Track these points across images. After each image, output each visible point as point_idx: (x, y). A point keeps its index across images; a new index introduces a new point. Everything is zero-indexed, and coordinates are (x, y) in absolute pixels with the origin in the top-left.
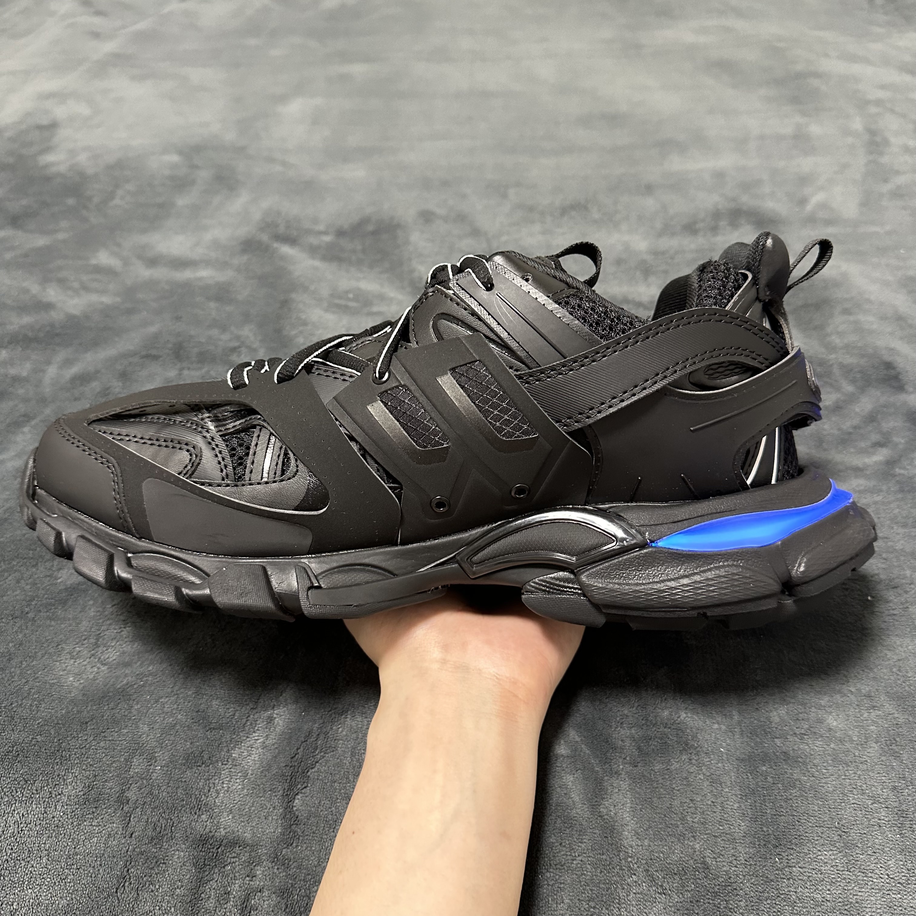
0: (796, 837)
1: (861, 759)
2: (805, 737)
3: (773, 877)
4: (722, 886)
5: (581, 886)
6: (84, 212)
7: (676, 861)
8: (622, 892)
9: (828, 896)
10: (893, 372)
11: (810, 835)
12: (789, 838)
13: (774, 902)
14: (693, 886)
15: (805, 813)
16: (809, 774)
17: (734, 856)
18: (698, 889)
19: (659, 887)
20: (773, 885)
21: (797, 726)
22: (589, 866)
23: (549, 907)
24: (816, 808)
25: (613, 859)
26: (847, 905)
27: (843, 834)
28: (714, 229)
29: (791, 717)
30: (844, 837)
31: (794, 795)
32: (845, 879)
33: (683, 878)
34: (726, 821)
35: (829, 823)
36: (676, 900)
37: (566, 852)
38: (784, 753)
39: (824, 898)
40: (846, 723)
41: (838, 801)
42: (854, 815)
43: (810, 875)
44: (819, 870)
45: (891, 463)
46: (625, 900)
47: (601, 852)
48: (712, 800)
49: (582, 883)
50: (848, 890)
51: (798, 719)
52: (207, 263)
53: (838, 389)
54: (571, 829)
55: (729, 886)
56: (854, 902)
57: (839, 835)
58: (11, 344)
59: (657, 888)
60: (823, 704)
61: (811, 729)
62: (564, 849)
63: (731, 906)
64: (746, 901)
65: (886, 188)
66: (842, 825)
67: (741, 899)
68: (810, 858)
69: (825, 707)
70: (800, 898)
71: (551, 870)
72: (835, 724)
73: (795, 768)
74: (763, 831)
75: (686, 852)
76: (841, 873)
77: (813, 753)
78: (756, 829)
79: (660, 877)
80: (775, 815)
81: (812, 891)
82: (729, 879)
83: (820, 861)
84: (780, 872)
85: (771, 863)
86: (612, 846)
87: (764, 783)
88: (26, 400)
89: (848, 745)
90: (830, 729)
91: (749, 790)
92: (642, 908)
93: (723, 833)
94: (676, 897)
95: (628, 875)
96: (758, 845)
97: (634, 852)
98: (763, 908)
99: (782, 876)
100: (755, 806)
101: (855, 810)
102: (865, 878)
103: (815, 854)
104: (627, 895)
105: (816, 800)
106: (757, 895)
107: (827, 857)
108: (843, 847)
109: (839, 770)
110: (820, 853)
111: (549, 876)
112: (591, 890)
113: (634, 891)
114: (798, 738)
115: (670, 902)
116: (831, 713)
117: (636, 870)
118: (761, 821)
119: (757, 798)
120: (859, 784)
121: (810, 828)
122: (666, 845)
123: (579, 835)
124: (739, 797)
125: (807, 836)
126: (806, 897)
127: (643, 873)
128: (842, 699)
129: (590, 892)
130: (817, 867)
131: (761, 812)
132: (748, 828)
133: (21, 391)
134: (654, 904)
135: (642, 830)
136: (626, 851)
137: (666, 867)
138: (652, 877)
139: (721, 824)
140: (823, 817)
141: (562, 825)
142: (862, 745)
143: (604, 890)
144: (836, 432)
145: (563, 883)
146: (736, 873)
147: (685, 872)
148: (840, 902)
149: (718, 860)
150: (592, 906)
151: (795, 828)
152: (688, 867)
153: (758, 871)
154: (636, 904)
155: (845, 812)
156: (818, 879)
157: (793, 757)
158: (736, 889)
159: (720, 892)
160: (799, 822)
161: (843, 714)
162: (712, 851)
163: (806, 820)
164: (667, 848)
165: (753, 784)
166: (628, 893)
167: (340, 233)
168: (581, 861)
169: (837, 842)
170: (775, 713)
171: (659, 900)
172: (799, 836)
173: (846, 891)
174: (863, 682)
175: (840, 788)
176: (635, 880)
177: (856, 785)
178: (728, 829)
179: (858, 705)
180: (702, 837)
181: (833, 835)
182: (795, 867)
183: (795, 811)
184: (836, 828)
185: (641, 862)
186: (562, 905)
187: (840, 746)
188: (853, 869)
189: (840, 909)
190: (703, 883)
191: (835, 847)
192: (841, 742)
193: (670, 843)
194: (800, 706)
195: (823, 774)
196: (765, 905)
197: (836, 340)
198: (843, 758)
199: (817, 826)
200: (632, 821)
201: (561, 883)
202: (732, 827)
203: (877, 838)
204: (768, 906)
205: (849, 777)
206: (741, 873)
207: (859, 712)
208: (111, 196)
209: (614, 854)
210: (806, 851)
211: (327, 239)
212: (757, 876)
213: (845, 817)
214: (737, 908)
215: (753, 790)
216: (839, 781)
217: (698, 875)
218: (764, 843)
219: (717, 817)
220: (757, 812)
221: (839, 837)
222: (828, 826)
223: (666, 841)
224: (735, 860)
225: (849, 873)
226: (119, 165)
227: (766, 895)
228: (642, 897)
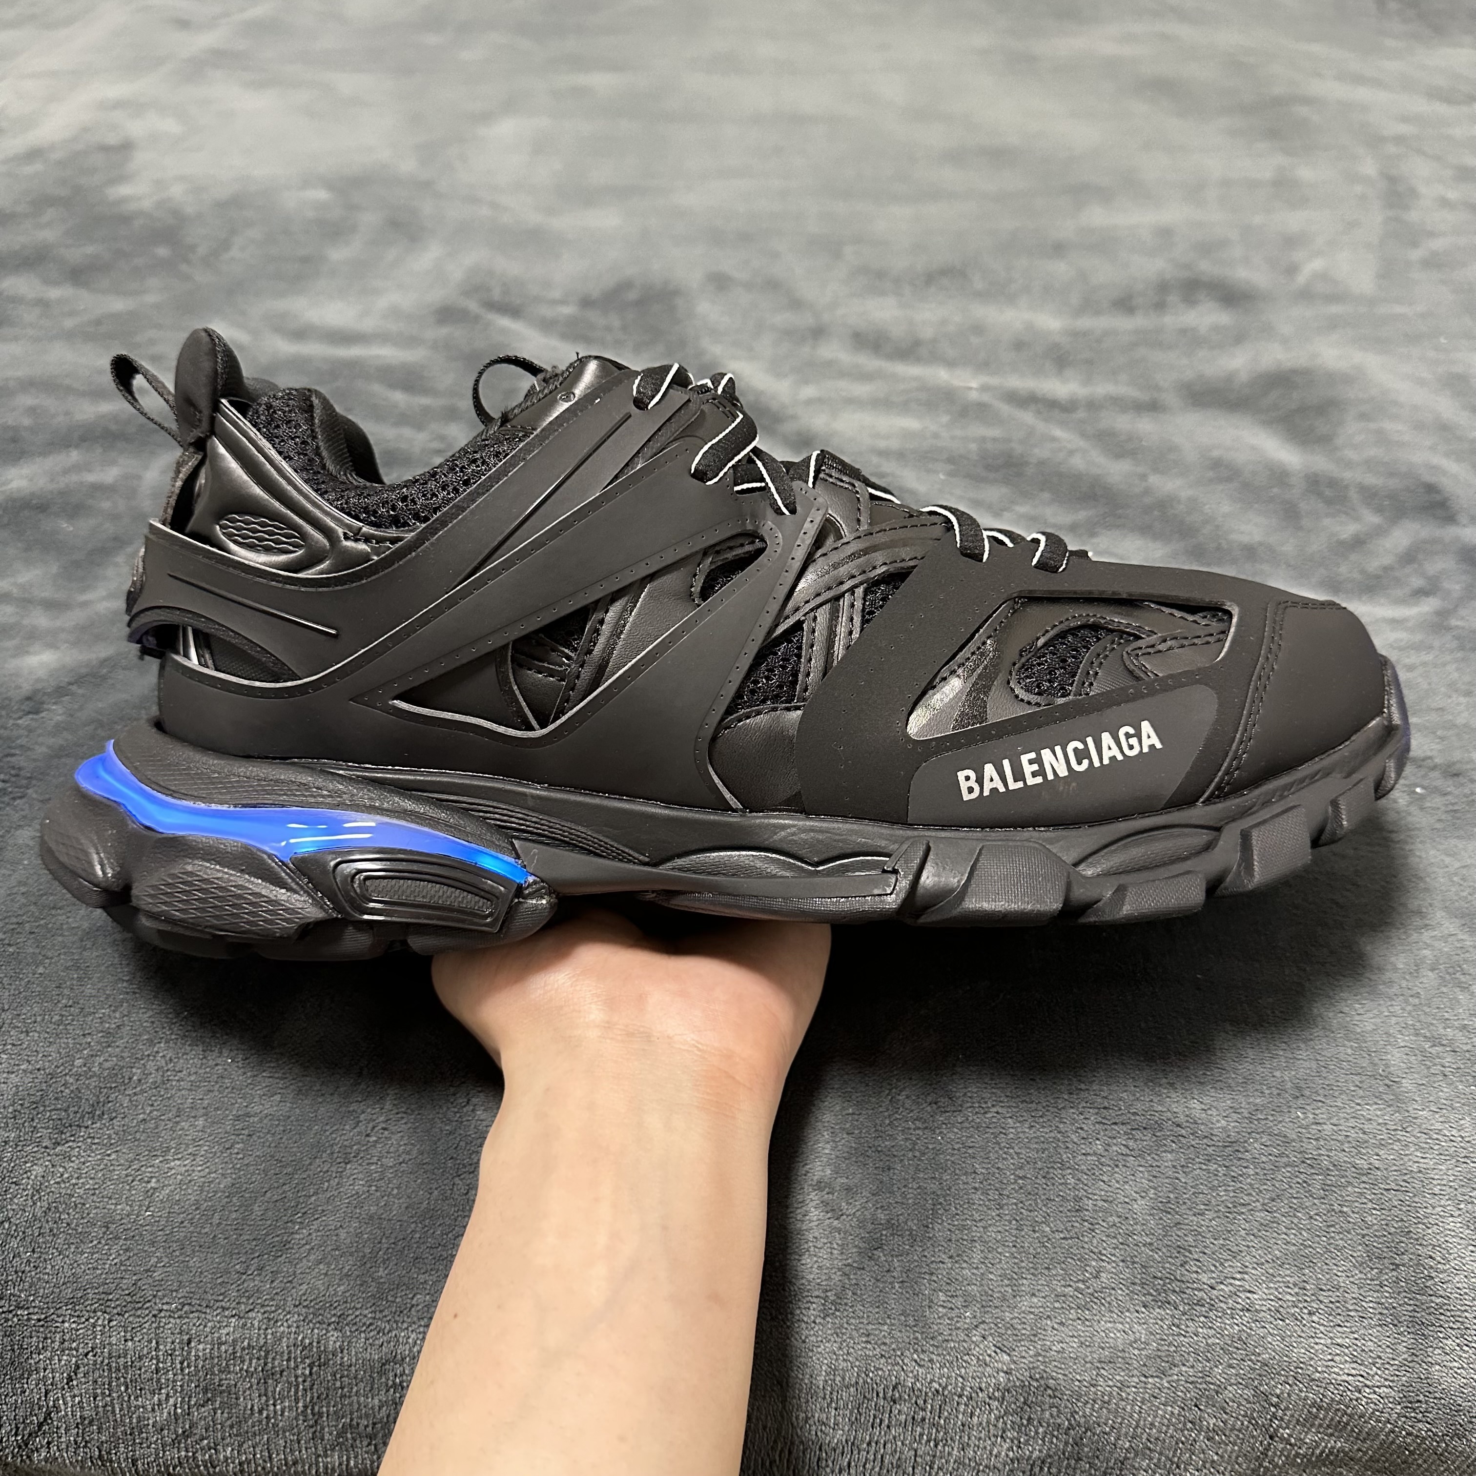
3: (1295, 1137)
6: (184, 267)
10: (1438, 498)
24: (1349, 1051)
28: (1160, 306)
45: (1443, 614)
49: (1002, 1145)
52: (383, 338)
53: (1357, 519)
58: (85, 441)
63: (1233, 1174)
65: (1416, 255)
88: (115, 517)
92: (1097, 1174)
102: (1429, 1141)
103: (1353, 1107)
110: (1359, 1108)
120: (1411, 1022)
126: (1345, 1162)
133: (106, 505)
134: (1117, 1170)
142: (1411, 973)
144: (1356, 575)
167: (586, 303)
189: (1396, 1180)
197: (1351, 454)
203: (1442, 1091)
208: (225, 245)
211: (567, 310)
218: (1278, 1091)
225: (1405, 1134)
226: (236, 202)
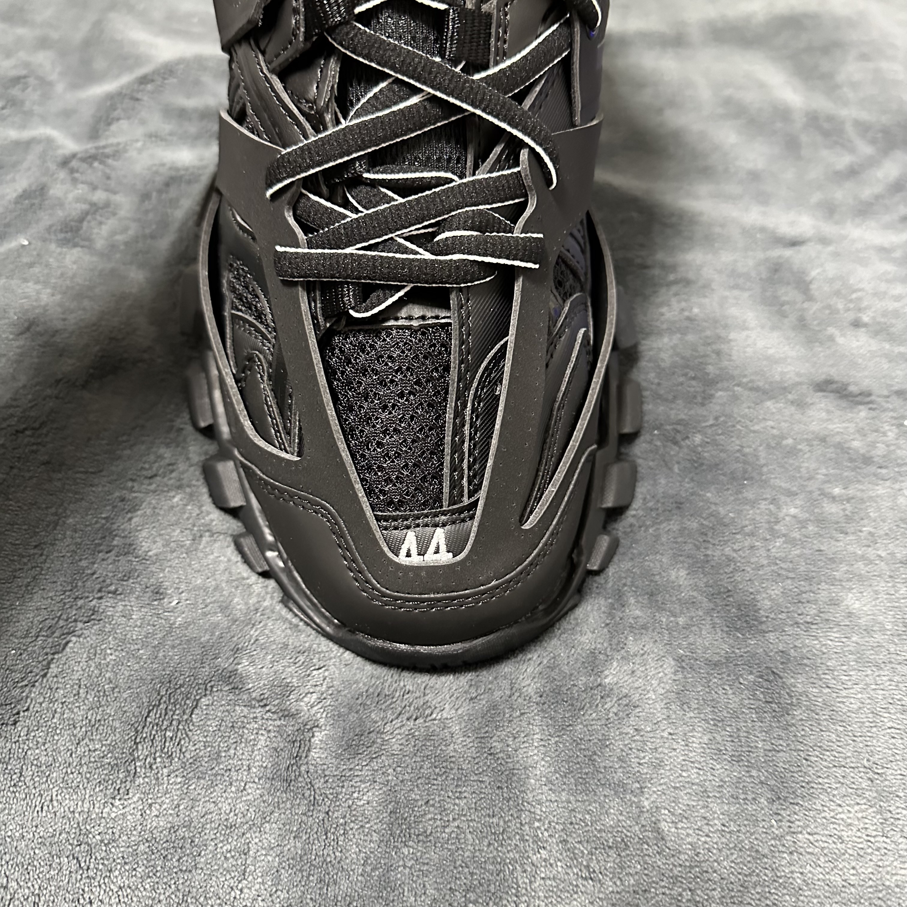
0: (804, 784)
1: (899, 658)
2: (813, 627)
3: (766, 851)
4: (685, 866)
5: (455, 867)
7: (611, 826)
8: (522, 877)
9: (852, 877)
11: (826, 781)
12: (792, 787)
13: (767, 890)
14: (639, 867)
15: (816, 745)
16: (820, 683)
17: (705, 818)
18: (646, 872)
19: (583, 868)
20: (766, 863)
21: (800, 612)
22: (469, 836)
23: (403, 901)
25: (509, 824)
26: (880, 891)
27: (876, 776)
29: (790, 598)
30: (878, 782)
31: (798, 718)
32: (878, 849)
33: (623, 854)
34: (692, 762)
35: (853, 760)
36: (611, 889)
37: (436, 814)
38: (782, 652)
39: (845, 881)
40: (874, 603)
41: (867, 724)
42: (892, 746)
43: (826, 845)
44: (840, 837)
46: (526, 890)
47: (491, 814)
48: (669, 730)
50: (883, 867)
51: (800, 602)
54: (444, 777)
55: (696, 866)
56: (893, 885)
57: (869, 779)
59: (580, 870)
60: (837, 577)
61: (821, 615)
62: (432, 809)
63: (698, 899)
64: (723, 889)
66: (874, 763)
67: (714, 886)
68: (824, 818)
69: (841, 581)
70: (810, 882)
71: (411, 843)
72: (857, 605)
73: (799, 676)
74: (751, 776)
75: (628, 813)
76: (872, 840)
77: (825, 651)
78: (740, 773)
79: (586, 852)
80: (770, 751)
81: (827, 870)
82: (697, 855)
83: (841, 822)
84: (778, 843)
85: (763, 827)
86: (508, 802)
87: (752, 702)
89: (878, 637)
90: (850, 615)
91: (728, 712)
93: (688, 782)
94: (611, 883)
95: (533, 849)
96: (744, 799)
97: (545, 812)
98: (749, 900)
99: (781, 848)
100: (739, 736)
101: (893, 738)
103: (833, 811)
104: (531, 882)
105: (834, 724)
106: (739, 879)
107: (851, 815)
108: (875, 798)
109: (867, 676)
110: (840, 810)
111: (406, 853)
112: (472, 874)
113: (543, 875)
114: (802, 630)
115: (599, 892)
116: (851, 589)
117: (547, 841)
118: (748, 761)
119: (742, 724)
121: (825, 769)
122: (595, 801)
123: (457, 786)
124: (712, 722)
125: (820, 784)
126: (819, 880)
127: (558, 846)
128: (867, 569)
129: (469, 877)
130: (836, 832)
131: (749, 746)
132: (726, 773)
134: (575, 896)
135: (558, 776)
136: (532, 810)
137: (595, 836)
138: (573, 853)
139: (685, 768)
140: (844, 751)
141: (431, 770)
143: (492, 875)
145: (427, 864)
146: (707, 846)
147: (626, 845)
148: (871, 887)
149: (680, 825)
150: (472, 899)
151: (801, 771)
152: (631, 837)
153: (742, 841)
154: (545, 897)
155: (878, 741)
156: (837, 851)
157: (795, 657)
158: (707, 872)
159: (682, 877)
160: (806, 760)
161: (870, 589)
162: (669, 811)
163: (817, 757)
164: (597, 805)
165: (735, 702)
166: (533, 879)
168: (458, 827)
169: (867, 790)
170: (764, 595)
171: (583, 889)
172: (807, 783)
173: (881, 869)
174: (898, 542)
175: (869, 704)
176: (544, 856)
177: (893, 698)
178: (695, 775)
179: (891, 577)
180: (655, 789)
181: (860, 780)
182: (801, 832)
183: (801, 743)
184: (865, 767)
185: (555, 828)
186: (423, 898)
187: (867, 639)
188: (892, 833)
190: (656, 862)
191: (864, 798)
192: (868, 633)
193: (602, 798)
194: (802, 583)
195: (843, 683)
196: (752, 894)
198: (872, 657)
199: (835, 766)
200: (543, 763)
201: (424, 864)
202: (701, 773)
204: (758, 896)
205: (882, 687)
206: (715, 846)
207: (894, 586)
209: (512, 815)
210: (819, 807)
212: (740, 850)
213: (878, 749)
214: (707, 900)
215: (735, 712)
216: (868, 693)
217: (647, 849)
219: (678, 758)
220: (741, 746)
221: (870, 782)
222: (852, 765)
223: (595, 794)
224: (707, 824)
227: (754, 879)
228: (554, 884)
